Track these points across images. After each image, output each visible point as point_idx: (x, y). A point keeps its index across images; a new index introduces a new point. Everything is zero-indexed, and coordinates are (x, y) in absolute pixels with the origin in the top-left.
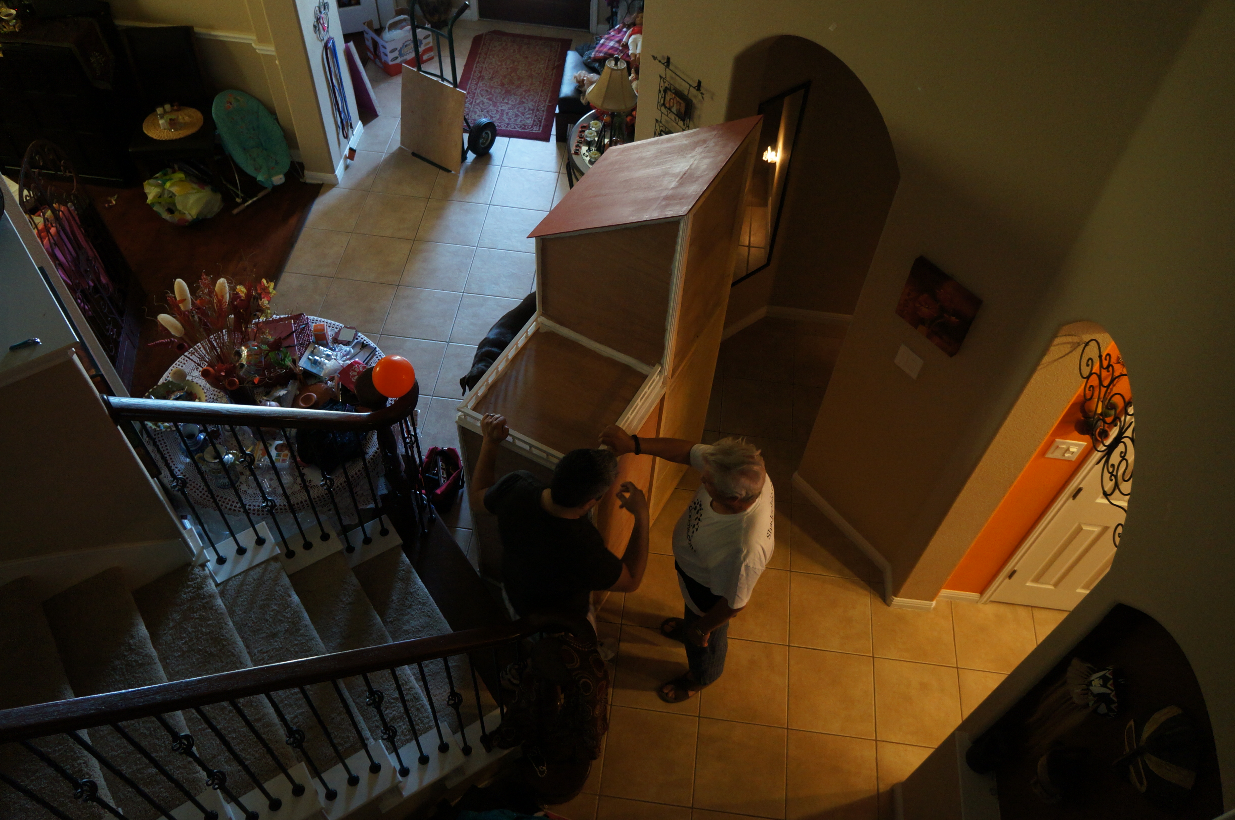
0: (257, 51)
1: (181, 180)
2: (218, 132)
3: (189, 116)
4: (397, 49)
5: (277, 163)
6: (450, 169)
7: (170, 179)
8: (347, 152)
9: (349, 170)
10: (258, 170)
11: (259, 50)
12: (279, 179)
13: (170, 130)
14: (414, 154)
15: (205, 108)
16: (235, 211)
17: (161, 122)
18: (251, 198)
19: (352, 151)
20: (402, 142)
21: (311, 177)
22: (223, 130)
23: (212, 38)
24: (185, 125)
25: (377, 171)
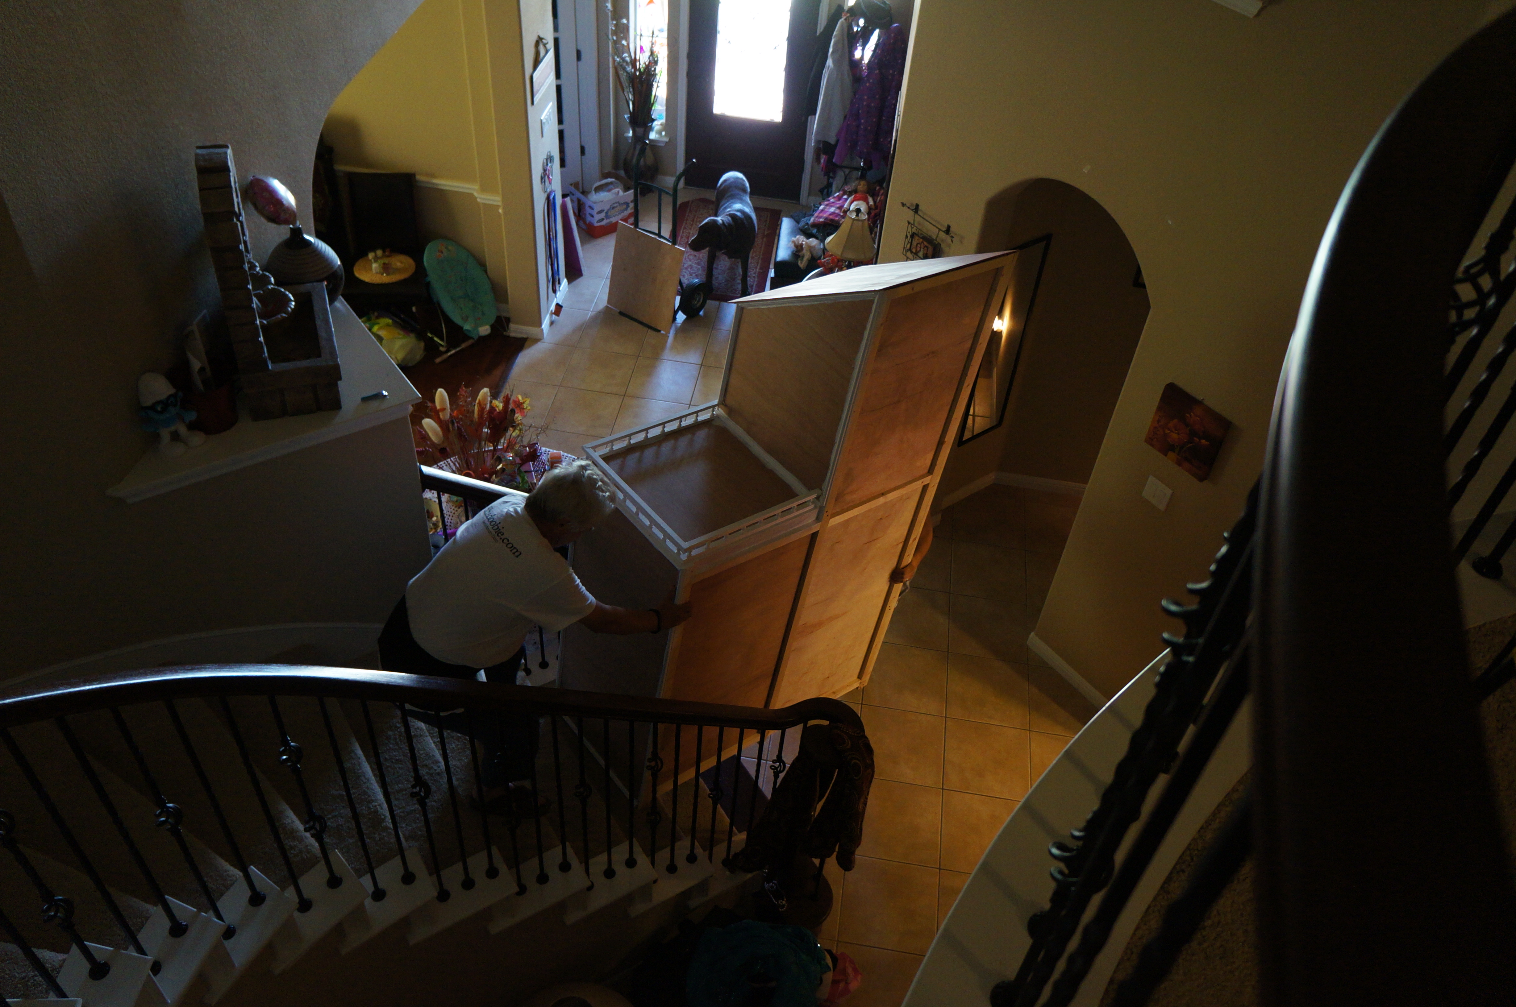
0: (478, 200)
1: (388, 325)
2: (428, 279)
3: (401, 262)
4: (604, 210)
5: (483, 314)
6: (659, 329)
7: (378, 323)
8: (553, 308)
9: (554, 325)
10: (465, 319)
11: (480, 198)
12: (485, 330)
13: (382, 274)
14: (621, 313)
15: (416, 254)
16: (438, 360)
17: (374, 265)
18: (454, 348)
19: (559, 307)
20: (609, 301)
21: (515, 330)
22: (433, 277)
23: (431, 186)
24: (397, 270)
25: (583, 329)
